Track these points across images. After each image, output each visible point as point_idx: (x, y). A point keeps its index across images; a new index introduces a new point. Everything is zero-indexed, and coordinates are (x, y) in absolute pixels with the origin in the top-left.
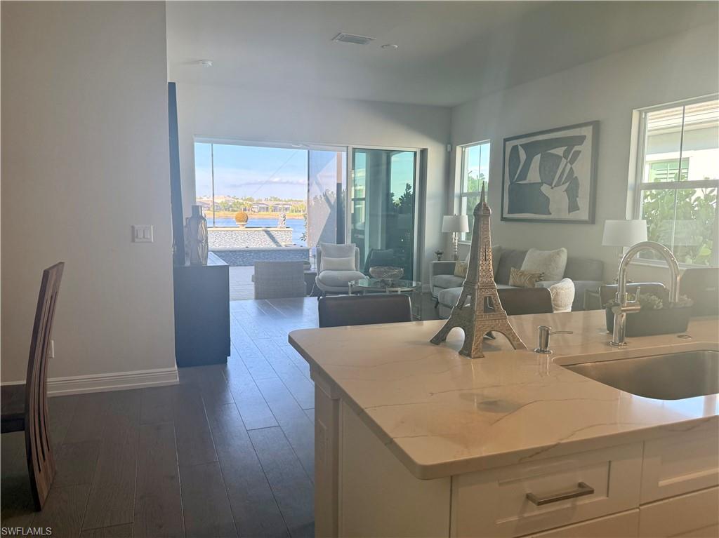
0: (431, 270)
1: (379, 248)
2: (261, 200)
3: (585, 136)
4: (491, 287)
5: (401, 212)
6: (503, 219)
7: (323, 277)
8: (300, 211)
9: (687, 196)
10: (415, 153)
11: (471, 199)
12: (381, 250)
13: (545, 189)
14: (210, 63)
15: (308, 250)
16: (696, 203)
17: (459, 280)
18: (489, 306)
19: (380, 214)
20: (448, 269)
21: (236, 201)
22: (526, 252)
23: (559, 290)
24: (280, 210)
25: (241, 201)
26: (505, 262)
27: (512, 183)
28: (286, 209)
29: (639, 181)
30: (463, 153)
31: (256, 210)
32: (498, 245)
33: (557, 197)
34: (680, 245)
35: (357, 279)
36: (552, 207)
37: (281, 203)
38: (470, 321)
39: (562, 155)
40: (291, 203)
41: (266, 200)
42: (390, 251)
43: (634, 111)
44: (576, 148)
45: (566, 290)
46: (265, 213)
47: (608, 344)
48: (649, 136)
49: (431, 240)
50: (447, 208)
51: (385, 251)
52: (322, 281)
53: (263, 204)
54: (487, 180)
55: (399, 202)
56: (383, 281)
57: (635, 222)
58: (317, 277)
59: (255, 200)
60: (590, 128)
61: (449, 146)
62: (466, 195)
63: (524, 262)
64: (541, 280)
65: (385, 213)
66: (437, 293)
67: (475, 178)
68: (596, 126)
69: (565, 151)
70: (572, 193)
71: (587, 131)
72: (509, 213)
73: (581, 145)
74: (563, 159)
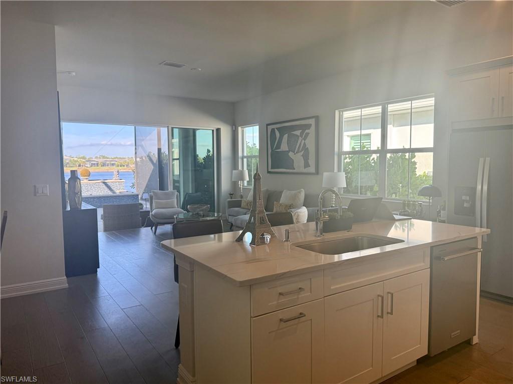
0: (227, 204)
1: (191, 192)
2: (92, 158)
3: (311, 125)
4: (263, 212)
5: (205, 168)
6: (269, 172)
7: (155, 214)
8: (124, 166)
9: (367, 158)
10: (213, 131)
11: (250, 160)
12: (192, 193)
13: (291, 154)
14: (74, 74)
15: (138, 195)
16: (373, 161)
17: (245, 211)
18: (262, 221)
19: (190, 169)
20: (238, 204)
21: (72, 159)
22: (282, 192)
23: (299, 213)
24: (108, 165)
25: (76, 159)
26: (271, 198)
27: (272, 150)
28: (113, 165)
29: (340, 151)
30: (243, 132)
31: (88, 166)
32: (265, 189)
33: (297, 159)
34: (364, 185)
35: (178, 214)
36: (295, 165)
37: (108, 160)
38: (254, 229)
39: (299, 135)
40: (116, 160)
41: (96, 158)
42: (199, 194)
43: (336, 111)
44: (307, 131)
45: (303, 213)
46: (96, 167)
48: (345, 121)
49: (225, 186)
50: (234, 165)
51: (195, 194)
52: (155, 216)
53: (94, 161)
54: (258, 147)
55: (203, 161)
56: (197, 214)
57: (340, 173)
58: (151, 213)
59: (87, 158)
60: (314, 119)
61: (234, 127)
62: (246, 157)
63: (281, 199)
64: (291, 208)
65: (193, 168)
66: (231, 219)
67: (251, 146)
68: (317, 118)
69: (301, 133)
70: (306, 157)
71: (312, 122)
72: (272, 168)
73: (309, 129)
74: (300, 138)
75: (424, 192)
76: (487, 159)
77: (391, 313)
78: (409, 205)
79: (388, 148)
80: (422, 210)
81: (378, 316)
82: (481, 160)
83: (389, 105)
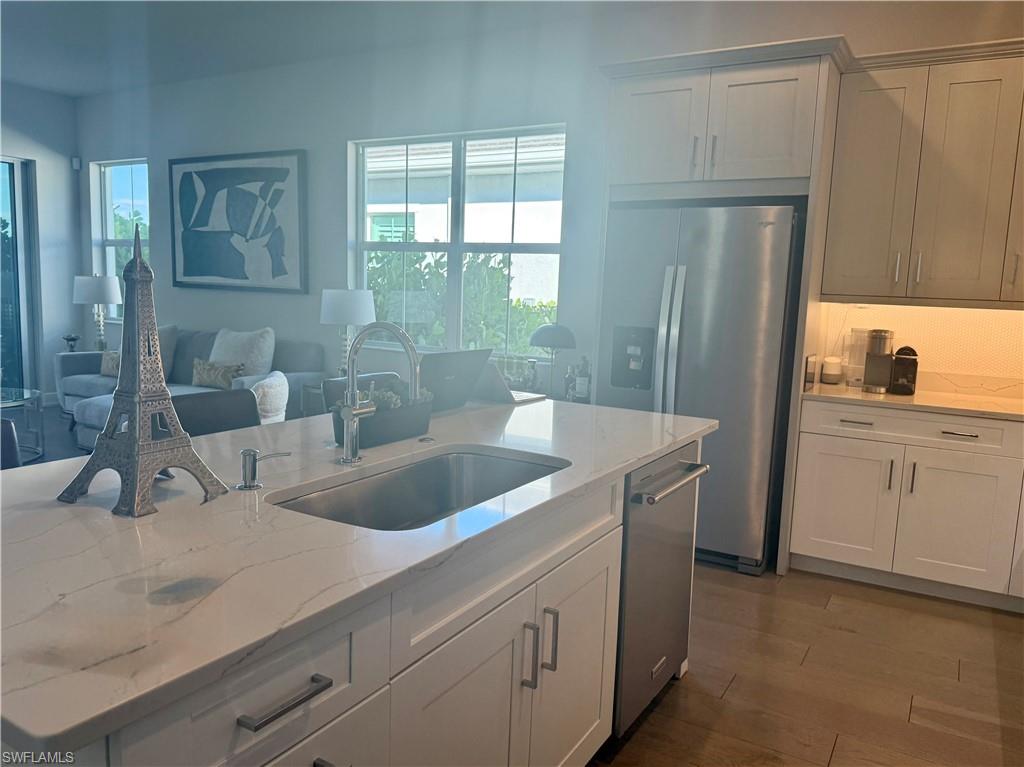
0: (57, 367)
3: (286, 172)
6: (176, 284)
9: (417, 261)
10: (11, 166)
11: (121, 251)
13: (236, 241)
16: (427, 270)
17: (109, 382)
18: (160, 429)
20: (92, 365)
22: (216, 333)
23: (266, 390)
26: (185, 350)
27: (185, 228)
29: (360, 239)
30: (102, 176)
32: (169, 326)
33: (254, 253)
34: (413, 320)
36: (249, 268)
39: (258, 194)
43: (349, 143)
44: (278, 185)
45: (276, 389)
47: (337, 462)
48: (369, 180)
49: (54, 316)
50: (80, 263)
54: (146, 220)
57: (359, 293)
60: (294, 159)
61: (76, 162)
62: (112, 243)
63: (214, 348)
64: (241, 376)
66: (72, 405)
67: (126, 217)
68: (302, 156)
69: (261, 188)
70: (276, 249)
71: (291, 163)
72: (186, 273)
73: (283, 181)
74: (260, 200)
75: (542, 338)
76: (680, 268)
77: (553, 667)
78: (510, 366)
79: (465, 241)
80: (535, 376)
81: (523, 683)
82: (670, 270)
83: (468, 143)
